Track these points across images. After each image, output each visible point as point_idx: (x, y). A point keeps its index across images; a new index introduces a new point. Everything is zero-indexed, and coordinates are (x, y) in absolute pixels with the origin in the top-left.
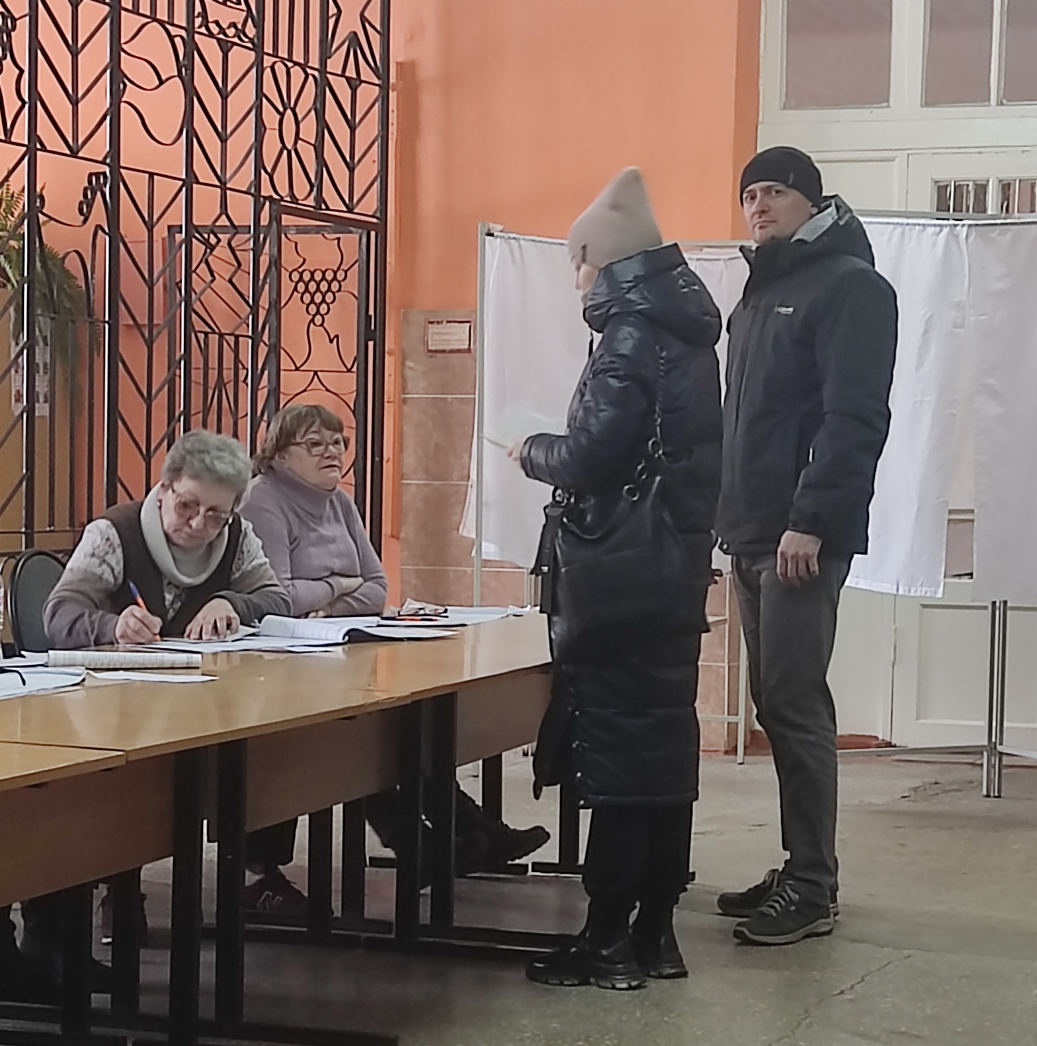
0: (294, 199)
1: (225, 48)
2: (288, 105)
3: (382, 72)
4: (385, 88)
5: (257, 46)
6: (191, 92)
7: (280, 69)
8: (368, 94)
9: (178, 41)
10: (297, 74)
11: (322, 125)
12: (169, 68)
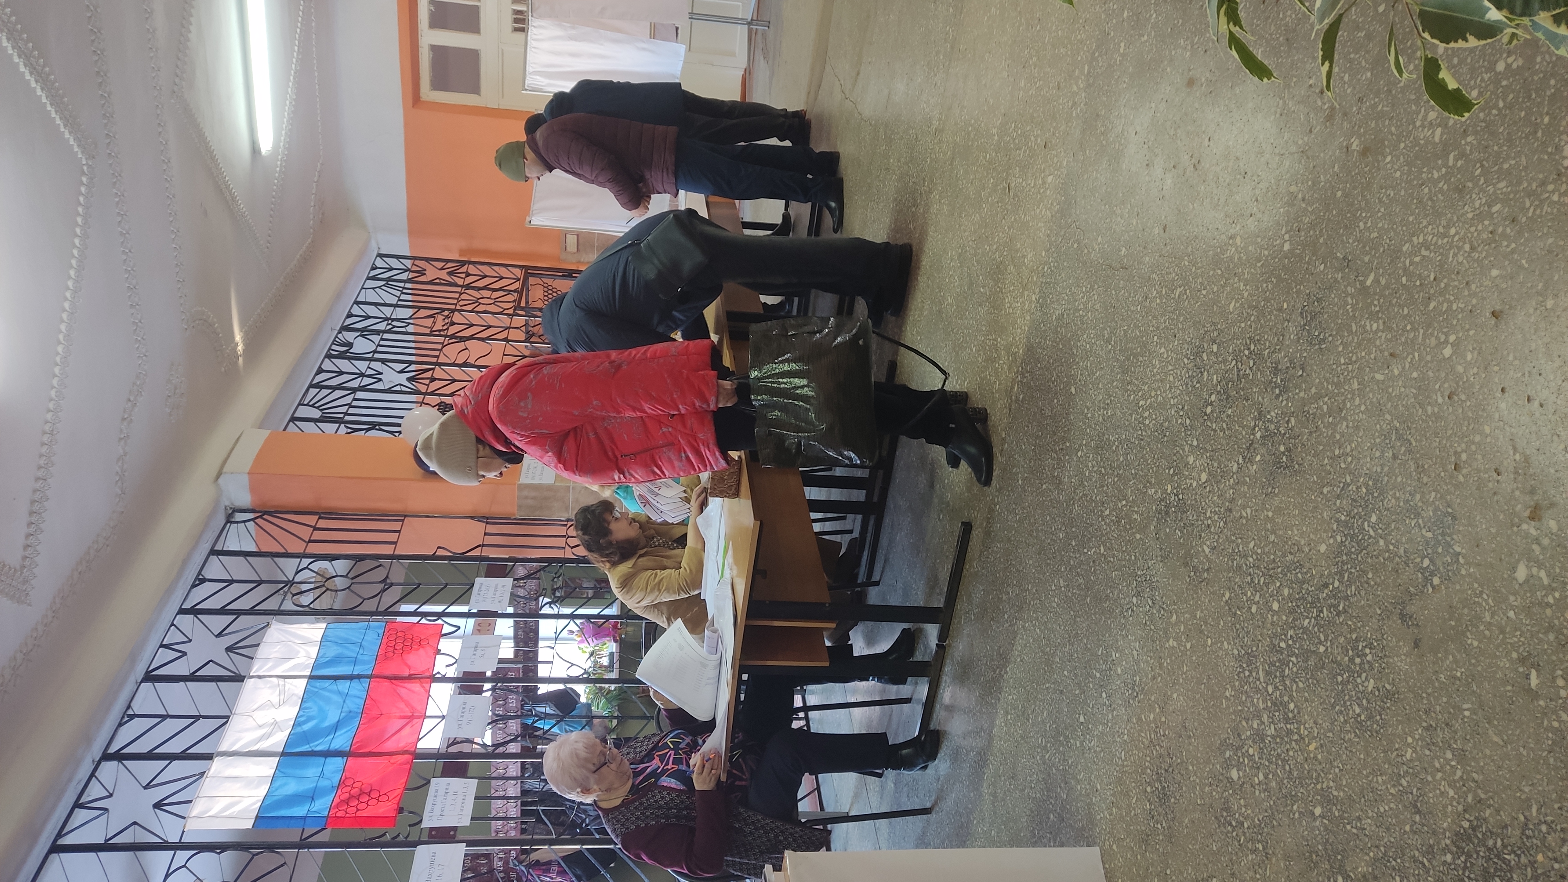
0: (514, 301)
1: (453, 324)
2: (477, 301)
3: (463, 263)
4: (470, 263)
5: (453, 311)
6: (471, 338)
7: (462, 303)
8: (472, 269)
9: (451, 341)
10: (464, 296)
11: (485, 288)
12: (461, 345)
